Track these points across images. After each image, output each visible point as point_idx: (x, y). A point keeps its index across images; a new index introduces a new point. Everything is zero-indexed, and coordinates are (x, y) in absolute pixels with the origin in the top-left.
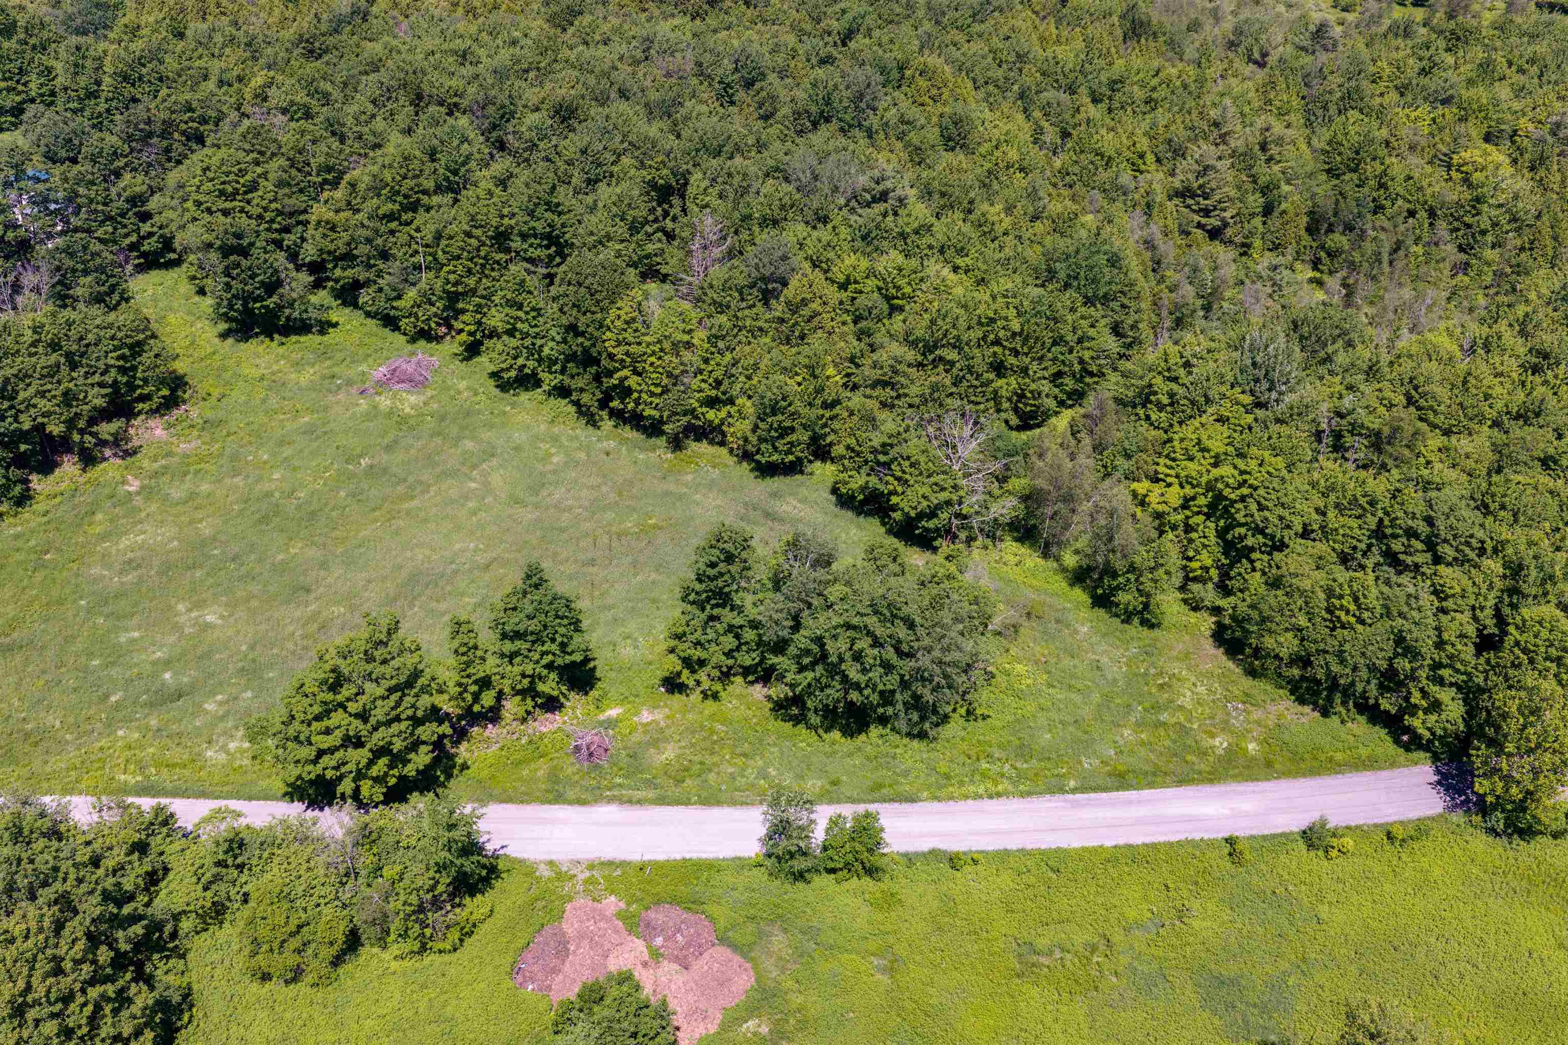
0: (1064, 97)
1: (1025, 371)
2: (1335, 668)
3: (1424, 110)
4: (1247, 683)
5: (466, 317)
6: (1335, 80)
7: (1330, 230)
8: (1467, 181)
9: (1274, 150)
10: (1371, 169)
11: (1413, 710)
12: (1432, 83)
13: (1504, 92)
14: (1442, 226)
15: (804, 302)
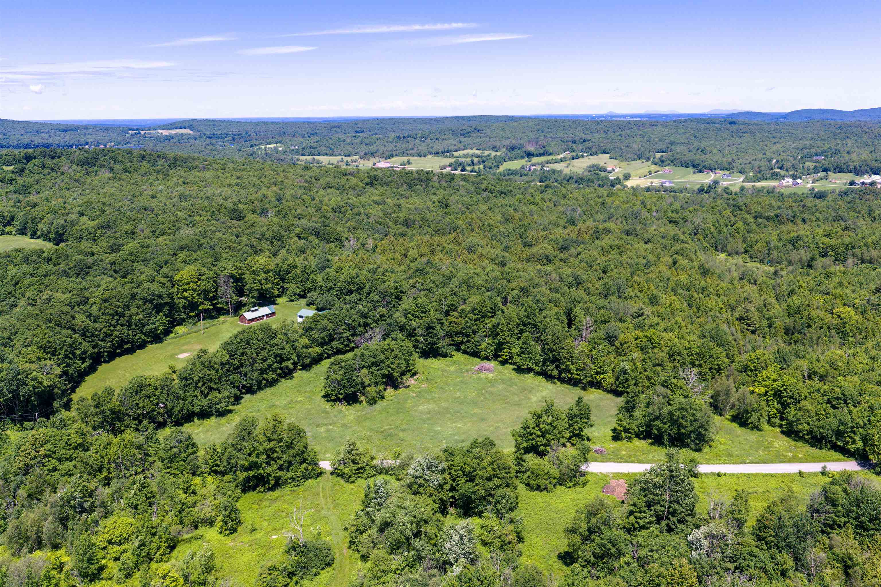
0: (686, 293)
1: (701, 366)
2: (822, 430)
3: (820, 296)
4: (795, 443)
5: (505, 350)
6: (784, 287)
7: (793, 333)
8: (839, 317)
9: (769, 307)
10: (805, 313)
11: (847, 443)
12: (820, 288)
13: (848, 291)
14: (833, 332)
15: (626, 343)
